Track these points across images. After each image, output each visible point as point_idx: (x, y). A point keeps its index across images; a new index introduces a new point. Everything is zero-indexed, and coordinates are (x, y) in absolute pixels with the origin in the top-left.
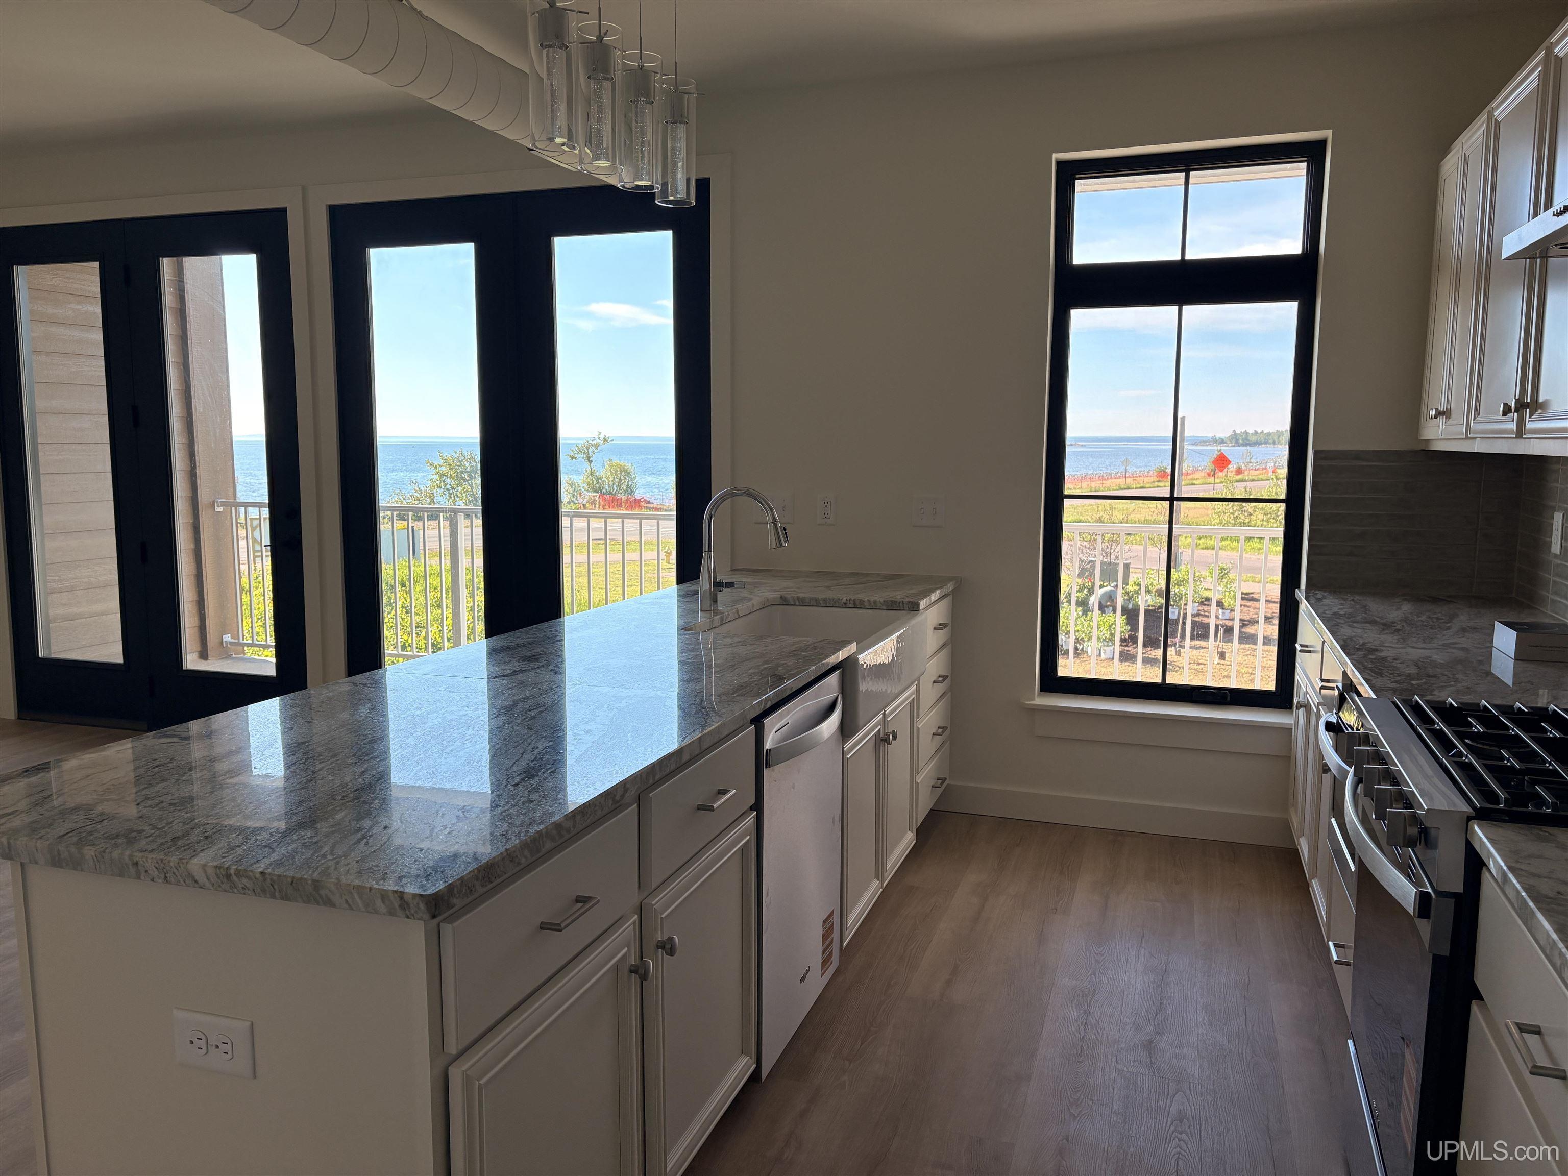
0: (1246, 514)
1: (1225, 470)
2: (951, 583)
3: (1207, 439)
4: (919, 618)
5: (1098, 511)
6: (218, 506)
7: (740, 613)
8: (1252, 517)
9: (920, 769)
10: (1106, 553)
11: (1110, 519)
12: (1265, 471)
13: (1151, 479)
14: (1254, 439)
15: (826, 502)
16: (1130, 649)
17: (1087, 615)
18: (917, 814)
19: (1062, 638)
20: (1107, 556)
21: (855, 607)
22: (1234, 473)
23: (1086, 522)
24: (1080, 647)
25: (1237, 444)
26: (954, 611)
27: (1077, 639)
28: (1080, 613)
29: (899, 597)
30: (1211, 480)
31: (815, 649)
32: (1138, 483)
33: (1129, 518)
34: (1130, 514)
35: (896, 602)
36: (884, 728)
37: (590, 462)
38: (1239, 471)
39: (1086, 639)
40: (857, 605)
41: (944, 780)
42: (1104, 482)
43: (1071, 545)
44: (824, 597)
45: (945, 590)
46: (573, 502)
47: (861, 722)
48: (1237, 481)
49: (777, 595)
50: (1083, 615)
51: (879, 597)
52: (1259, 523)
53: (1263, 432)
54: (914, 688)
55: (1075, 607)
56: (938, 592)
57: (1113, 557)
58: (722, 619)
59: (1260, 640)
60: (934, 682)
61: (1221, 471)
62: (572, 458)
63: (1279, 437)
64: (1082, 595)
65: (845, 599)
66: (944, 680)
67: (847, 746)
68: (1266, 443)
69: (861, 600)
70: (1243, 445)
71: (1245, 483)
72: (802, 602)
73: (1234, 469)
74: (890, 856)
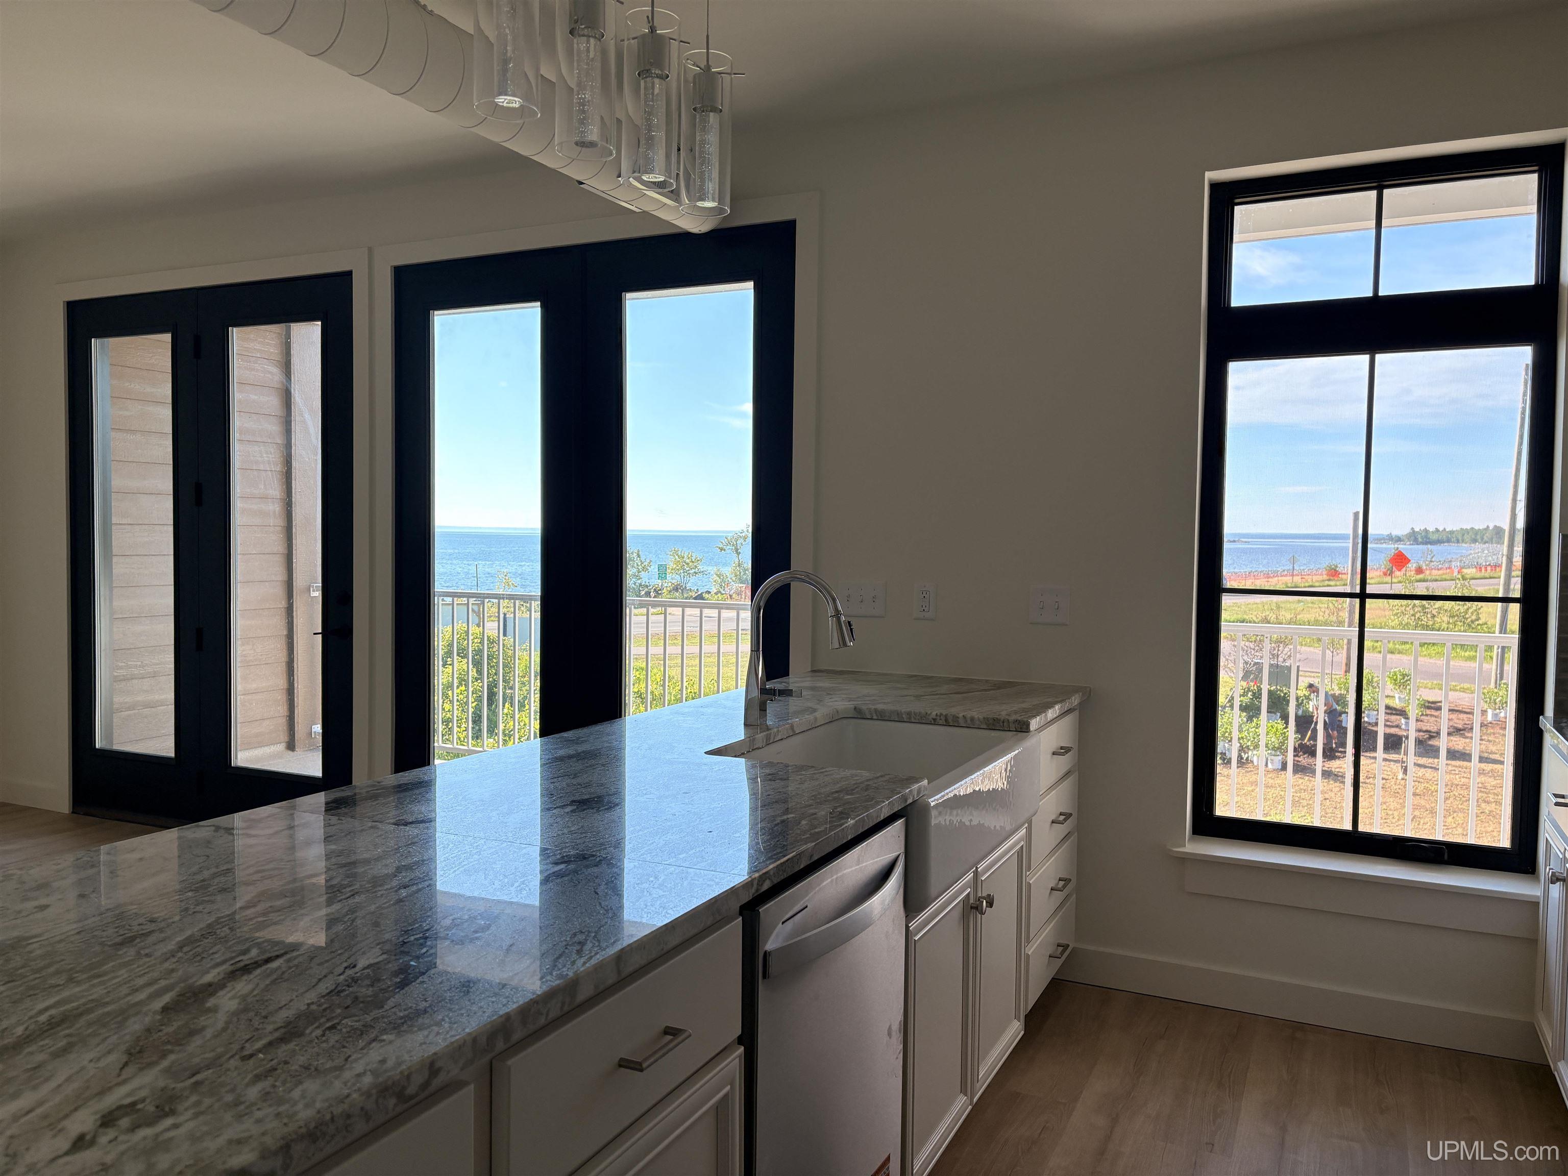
0: (1429, 616)
1: (1404, 569)
2: (1077, 696)
3: (1382, 537)
4: (1030, 742)
5: (1264, 610)
6: (314, 591)
7: (795, 729)
8: (1436, 619)
9: (1032, 936)
10: (1273, 655)
11: (1277, 618)
12: (1448, 571)
13: (1321, 578)
14: (1435, 537)
15: (924, 593)
16: (1300, 759)
17: (1252, 721)
18: (1026, 995)
19: (1221, 746)
20: (1274, 658)
21: (947, 724)
22: (1414, 572)
23: (1250, 622)
24: (1245, 756)
25: (1416, 542)
26: (1083, 731)
27: (1241, 746)
28: (1245, 719)
29: (1004, 713)
30: (1388, 579)
31: (867, 790)
32: (1307, 581)
33: (1298, 619)
34: (1299, 614)
35: (1000, 720)
36: (975, 889)
37: (738, 554)
38: (1419, 571)
39: (1252, 748)
40: (949, 722)
41: (1066, 947)
42: (1270, 580)
43: (1235, 646)
44: (908, 710)
45: (1067, 706)
46: (720, 592)
47: (933, 890)
48: (1417, 581)
49: (849, 705)
50: (1248, 721)
51: (978, 712)
52: (1444, 625)
53: (1445, 529)
54: (1023, 832)
55: (1239, 712)
56: (1057, 707)
57: (1280, 659)
58: (768, 738)
59: (1443, 753)
60: (1053, 822)
61: (1400, 570)
62: (721, 549)
63: (1463, 535)
64: (1246, 700)
65: (934, 713)
66: (1065, 820)
67: (913, 925)
68: (1449, 541)
69: (954, 716)
70: (1422, 543)
71: (1428, 583)
72: (882, 716)
73: (1413, 568)
74: (984, 1058)
